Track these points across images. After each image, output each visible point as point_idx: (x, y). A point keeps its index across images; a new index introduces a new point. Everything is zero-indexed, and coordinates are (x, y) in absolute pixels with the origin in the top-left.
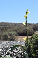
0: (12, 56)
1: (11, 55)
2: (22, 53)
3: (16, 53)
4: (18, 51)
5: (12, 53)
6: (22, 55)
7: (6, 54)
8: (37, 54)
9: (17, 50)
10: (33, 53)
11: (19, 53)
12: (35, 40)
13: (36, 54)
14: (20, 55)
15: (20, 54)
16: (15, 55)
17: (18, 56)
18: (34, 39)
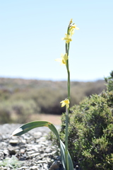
0: (21, 160)
1: (20, 158)
2: (51, 151)
3: (33, 152)
4: (39, 146)
5: (22, 151)
6: (51, 157)
7: (5, 155)
8: (96, 150)
9: (38, 143)
10: (85, 149)
11: (42, 152)
12: (89, 111)
13: (93, 152)
14: (45, 156)
15: (45, 154)
16: (32, 158)
17: (41, 159)
18: (87, 109)
